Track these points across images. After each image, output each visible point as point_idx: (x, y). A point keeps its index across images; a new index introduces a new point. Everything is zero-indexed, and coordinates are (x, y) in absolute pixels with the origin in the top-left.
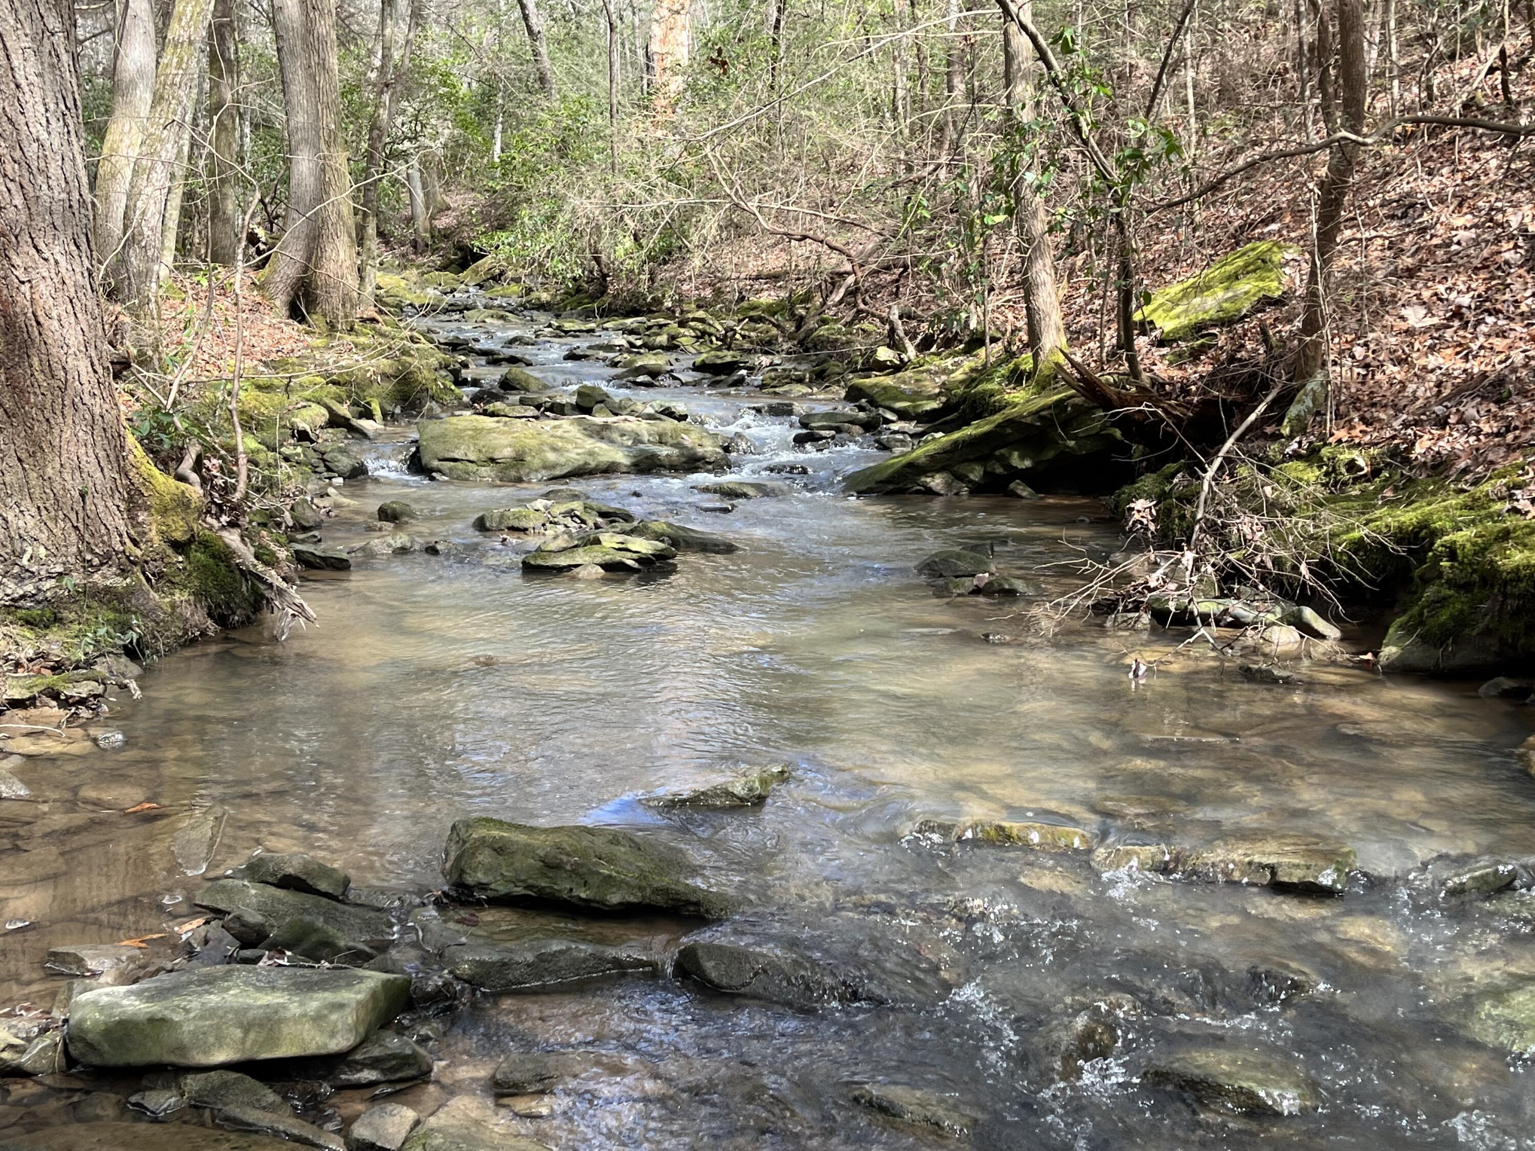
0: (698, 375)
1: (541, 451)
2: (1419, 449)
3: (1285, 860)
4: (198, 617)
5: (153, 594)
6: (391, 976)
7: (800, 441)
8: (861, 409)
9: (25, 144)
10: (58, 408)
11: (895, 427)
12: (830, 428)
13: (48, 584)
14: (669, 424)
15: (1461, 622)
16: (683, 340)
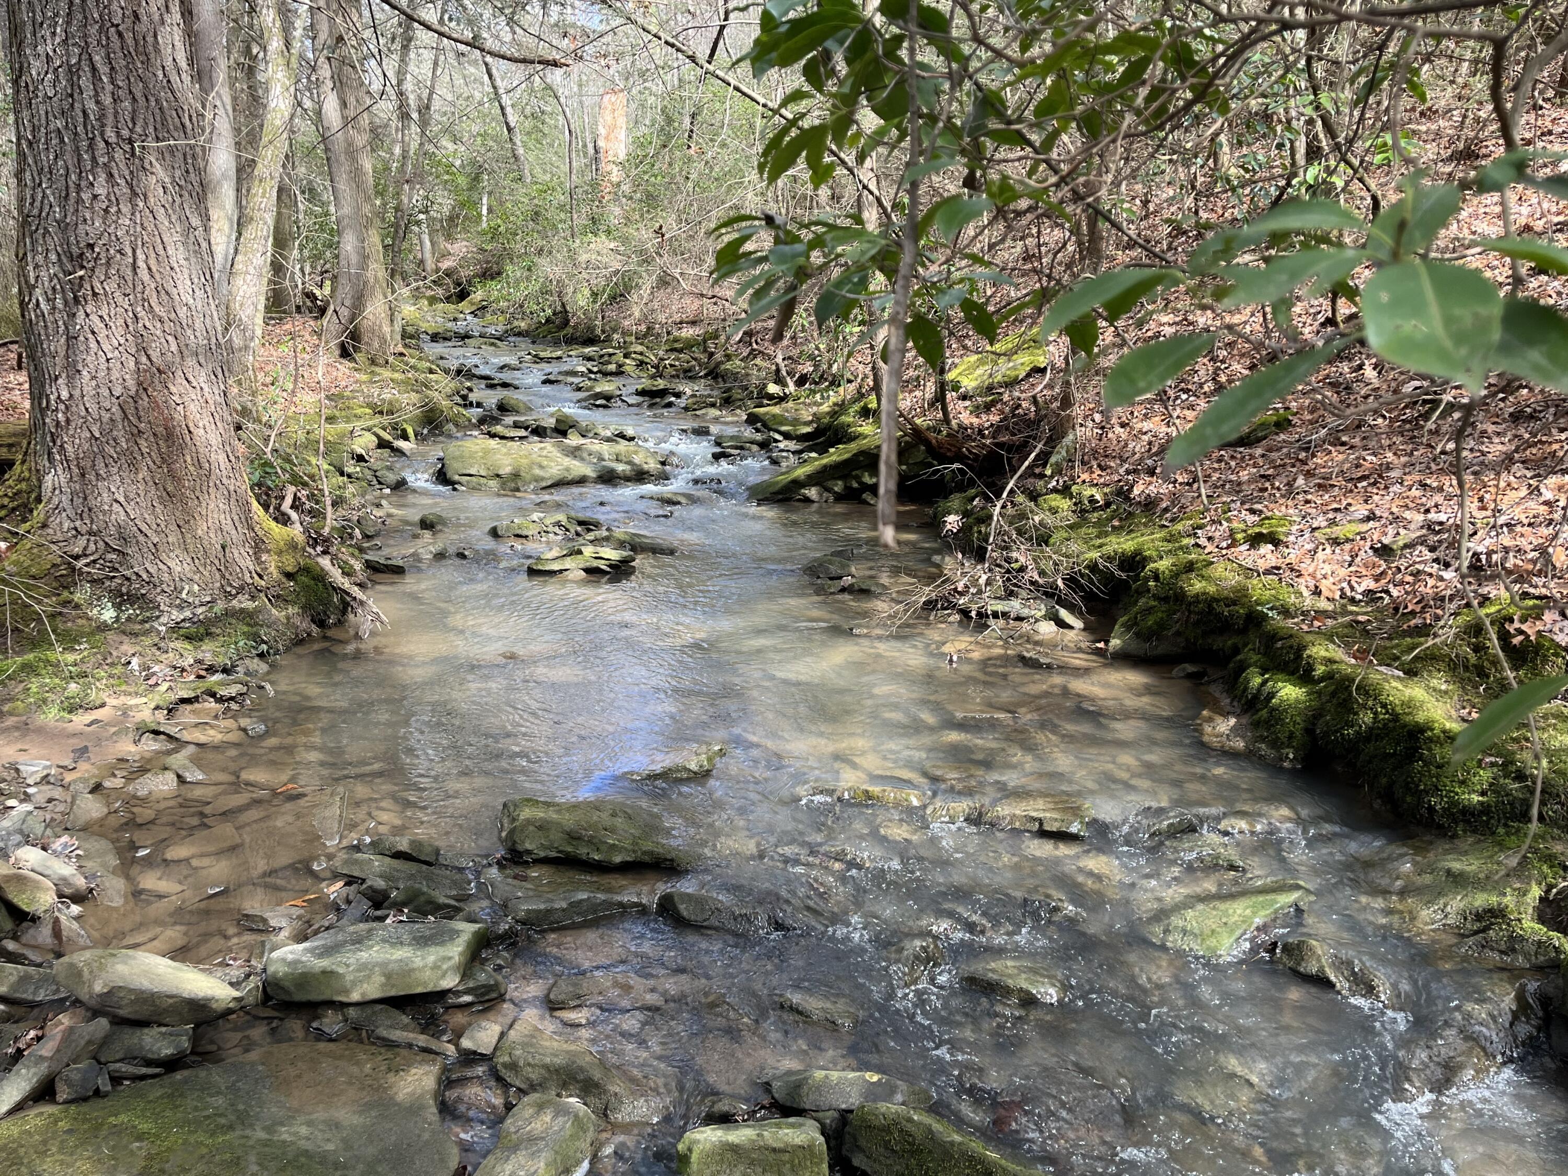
0: (640, 399)
1: (531, 468)
2: (1136, 491)
3: (1048, 815)
4: (304, 625)
5: (274, 611)
6: (478, 926)
7: (717, 457)
8: (758, 430)
9: (178, 309)
10: (205, 488)
11: (782, 445)
12: (736, 448)
13: (200, 610)
14: (623, 446)
15: (1161, 625)
16: (627, 368)
